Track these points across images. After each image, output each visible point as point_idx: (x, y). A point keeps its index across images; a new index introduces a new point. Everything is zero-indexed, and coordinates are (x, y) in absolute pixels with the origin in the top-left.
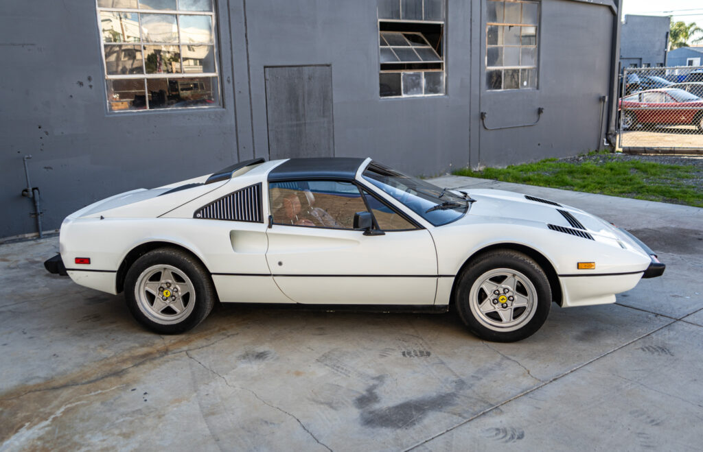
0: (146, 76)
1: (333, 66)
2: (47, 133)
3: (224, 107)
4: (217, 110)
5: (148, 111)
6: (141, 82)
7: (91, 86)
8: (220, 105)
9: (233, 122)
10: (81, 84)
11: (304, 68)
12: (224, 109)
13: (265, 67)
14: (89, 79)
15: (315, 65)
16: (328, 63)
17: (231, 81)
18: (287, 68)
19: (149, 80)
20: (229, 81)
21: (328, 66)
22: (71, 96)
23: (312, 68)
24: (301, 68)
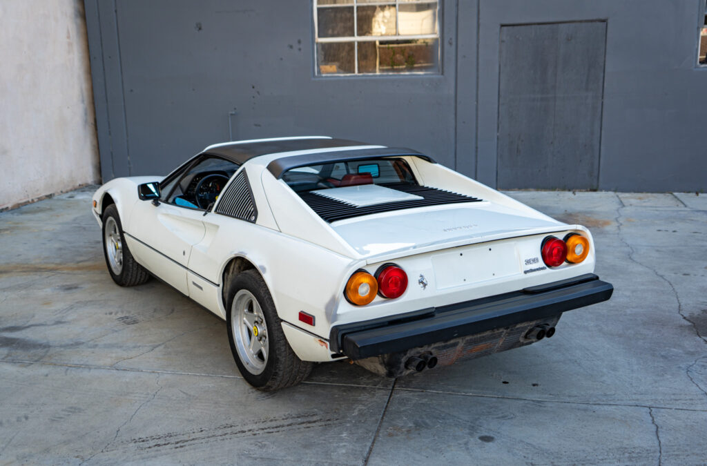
0: (357, 39)
1: (609, 21)
2: (258, 93)
3: (442, 74)
4: (434, 76)
5: (356, 76)
6: (351, 44)
7: (300, 49)
8: (439, 71)
9: (452, 92)
10: (291, 47)
11: (560, 25)
12: (442, 76)
13: (503, 26)
14: (299, 42)
15: (581, 21)
16: (602, 17)
17: (454, 43)
18: (533, 26)
19: (360, 43)
20: (451, 44)
21: (604, 21)
22: (281, 59)
23: (573, 25)
24: (555, 26)
